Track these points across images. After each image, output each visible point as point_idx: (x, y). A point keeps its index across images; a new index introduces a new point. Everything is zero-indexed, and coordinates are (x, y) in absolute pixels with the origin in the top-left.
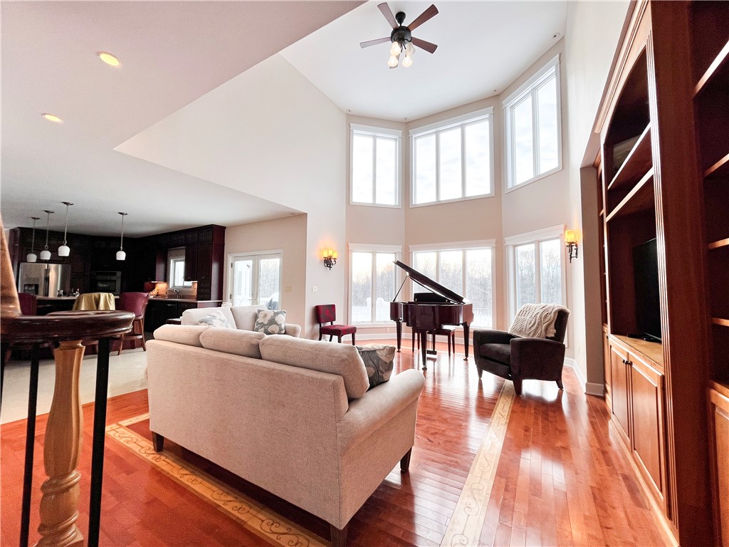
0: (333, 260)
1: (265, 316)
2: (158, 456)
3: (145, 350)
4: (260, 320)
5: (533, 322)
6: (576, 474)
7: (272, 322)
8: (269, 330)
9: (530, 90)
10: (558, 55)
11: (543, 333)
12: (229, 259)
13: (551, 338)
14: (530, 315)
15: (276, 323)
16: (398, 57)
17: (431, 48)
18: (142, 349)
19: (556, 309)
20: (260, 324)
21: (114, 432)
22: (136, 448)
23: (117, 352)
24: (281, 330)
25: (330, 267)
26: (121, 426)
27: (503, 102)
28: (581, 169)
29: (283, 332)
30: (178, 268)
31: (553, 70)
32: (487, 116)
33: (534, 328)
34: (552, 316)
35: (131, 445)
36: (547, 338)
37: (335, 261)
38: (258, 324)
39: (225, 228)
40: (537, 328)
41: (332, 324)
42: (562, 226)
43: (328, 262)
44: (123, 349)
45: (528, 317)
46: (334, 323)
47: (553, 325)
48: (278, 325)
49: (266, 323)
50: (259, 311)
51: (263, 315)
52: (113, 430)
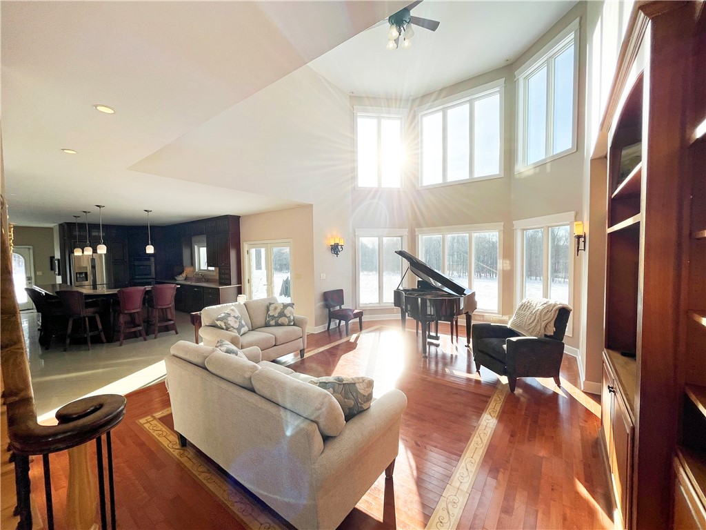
0: (339, 247)
1: (276, 308)
2: (182, 452)
3: (177, 333)
4: (271, 313)
5: (532, 319)
6: (552, 489)
7: (282, 314)
8: (280, 322)
9: (545, 59)
10: (578, 19)
11: (542, 331)
12: (245, 247)
13: (550, 337)
14: (530, 311)
15: (285, 316)
16: (397, 41)
17: (433, 26)
18: (174, 332)
19: (557, 307)
20: (271, 316)
21: (149, 424)
22: (165, 442)
23: (154, 335)
24: (290, 322)
25: (337, 254)
26: (154, 418)
27: (515, 73)
28: (591, 160)
29: (292, 324)
30: (202, 254)
31: (572, 36)
32: (498, 89)
33: (534, 324)
34: (553, 315)
35: (161, 439)
36: (546, 336)
37: (342, 248)
38: (269, 316)
39: (240, 217)
40: (536, 325)
41: (340, 308)
42: (573, 213)
43: (335, 249)
44: (159, 332)
45: (528, 313)
46: (343, 307)
47: (553, 323)
48: (287, 317)
49: (276, 315)
50: (270, 304)
51: (273, 308)
52: (148, 422)
